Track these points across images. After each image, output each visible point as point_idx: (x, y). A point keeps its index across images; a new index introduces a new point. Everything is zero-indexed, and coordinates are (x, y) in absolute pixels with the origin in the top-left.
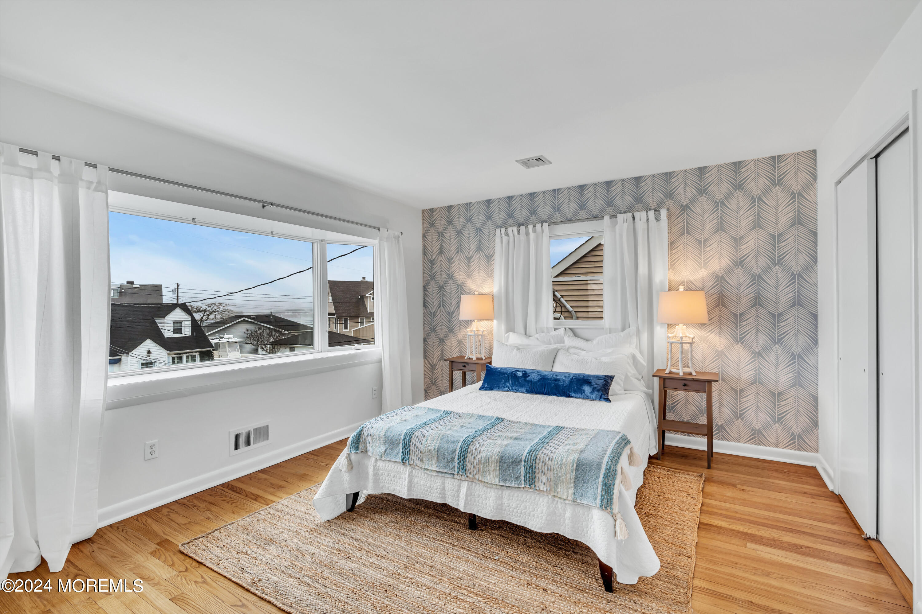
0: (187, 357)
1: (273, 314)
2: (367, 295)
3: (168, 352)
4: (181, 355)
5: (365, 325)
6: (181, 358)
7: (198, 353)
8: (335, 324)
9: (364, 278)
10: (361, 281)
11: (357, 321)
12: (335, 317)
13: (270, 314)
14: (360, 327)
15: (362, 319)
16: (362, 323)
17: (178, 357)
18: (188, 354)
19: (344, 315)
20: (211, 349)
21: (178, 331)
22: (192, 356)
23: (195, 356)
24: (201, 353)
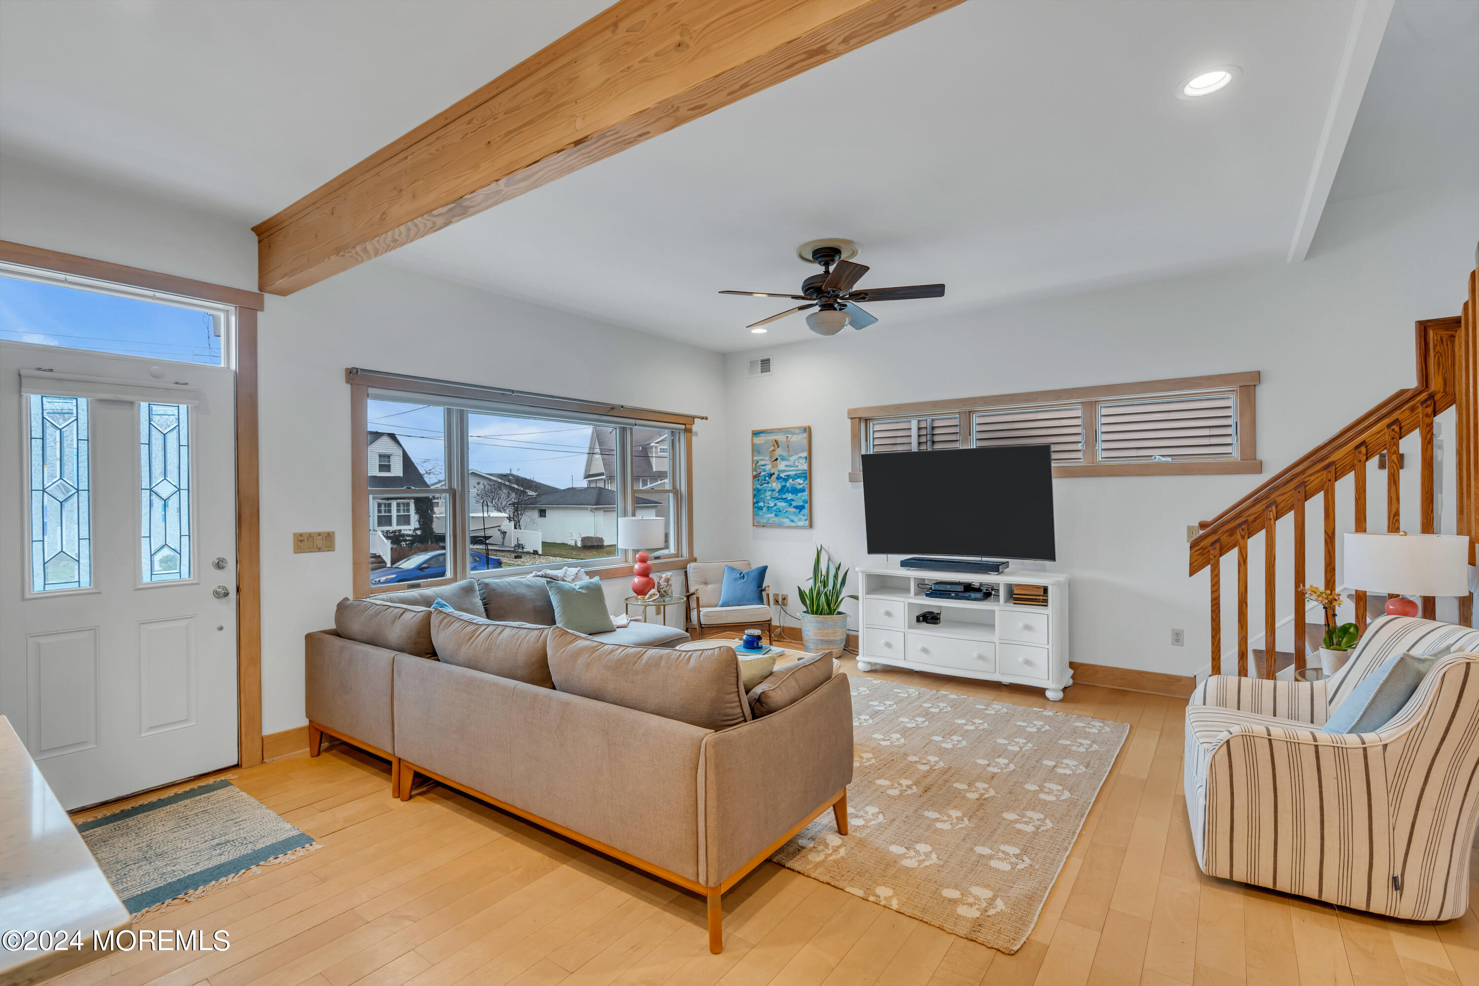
0: (398, 505)
2: (654, 443)
4: (389, 501)
6: (390, 505)
7: (413, 501)
12: (605, 478)
17: (385, 504)
18: (399, 501)
20: (431, 495)
21: (385, 467)
22: (403, 503)
23: (408, 504)
24: (418, 501)
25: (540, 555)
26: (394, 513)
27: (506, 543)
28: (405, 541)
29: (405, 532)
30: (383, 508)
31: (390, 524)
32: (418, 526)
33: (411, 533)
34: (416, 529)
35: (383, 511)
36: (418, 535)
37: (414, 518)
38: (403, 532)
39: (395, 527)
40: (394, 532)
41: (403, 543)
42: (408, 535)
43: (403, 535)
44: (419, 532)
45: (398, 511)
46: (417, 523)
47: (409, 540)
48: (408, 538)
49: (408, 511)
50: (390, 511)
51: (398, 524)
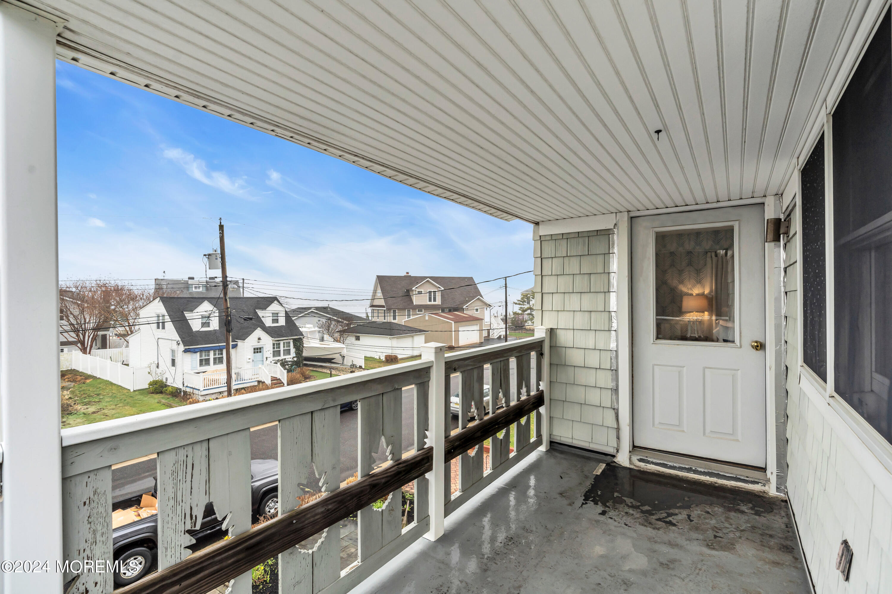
0: (284, 343)
1: (330, 306)
2: (413, 289)
3: (273, 339)
4: (280, 342)
5: (412, 317)
6: (279, 344)
7: (292, 340)
8: (385, 316)
9: (408, 273)
10: (405, 276)
11: (404, 314)
12: (385, 309)
13: (328, 306)
14: (407, 319)
15: (409, 311)
16: (409, 315)
17: (277, 344)
18: (284, 341)
19: (393, 307)
20: (302, 337)
21: (275, 321)
22: (287, 342)
23: (289, 343)
24: (294, 340)
25: (364, 369)
26: (282, 349)
27: (345, 363)
28: (288, 365)
29: (288, 360)
30: (275, 346)
31: (280, 356)
32: (295, 356)
33: (291, 360)
34: (294, 357)
35: (276, 348)
36: (295, 361)
37: (293, 350)
38: (287, 359)
39: (282, 357)
40: (282, 360)
41: (287, 366)
42: (290, 361)
43: (287, 362)
44: (295, 359)
45: (284, 347)
46: (294, 353)
47: (290, 364)
48: (289, 363)
49: (289, 346)
50: (279, 348)
51: (284, 355)
